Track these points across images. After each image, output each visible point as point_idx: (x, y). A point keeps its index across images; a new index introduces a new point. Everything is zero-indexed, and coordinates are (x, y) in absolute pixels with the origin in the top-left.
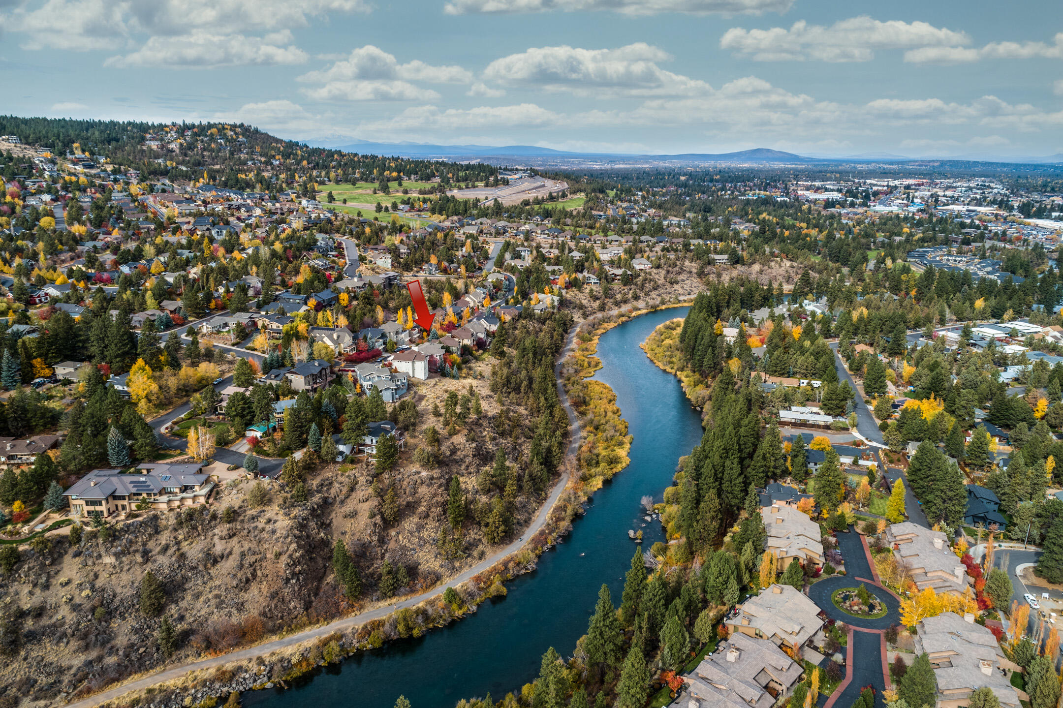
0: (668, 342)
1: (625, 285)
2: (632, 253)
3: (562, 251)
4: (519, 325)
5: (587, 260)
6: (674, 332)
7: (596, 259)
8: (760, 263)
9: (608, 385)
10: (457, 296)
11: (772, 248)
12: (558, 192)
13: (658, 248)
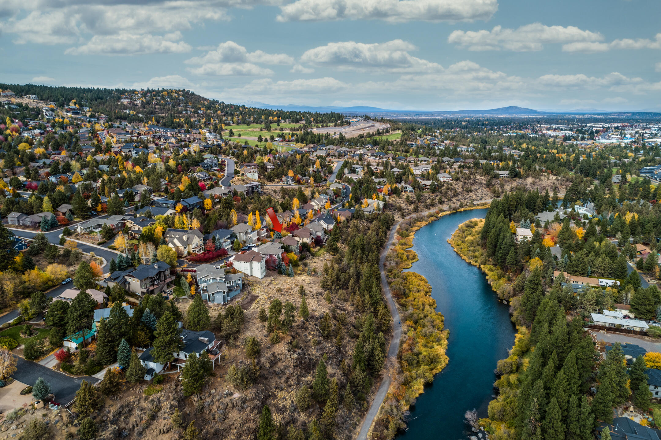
0: (469, 238)
1: (433, 193)
2: (437, 169)
3: (386, 168)
4: (351, 224)
5: (404, 174)
6: (474, 230)
7: (411, 174)
8: (533, 177)
9: (423, 277)
10: (304, 200)
11: (540, 166)
12: (383, 130)
13: (456, 166)
